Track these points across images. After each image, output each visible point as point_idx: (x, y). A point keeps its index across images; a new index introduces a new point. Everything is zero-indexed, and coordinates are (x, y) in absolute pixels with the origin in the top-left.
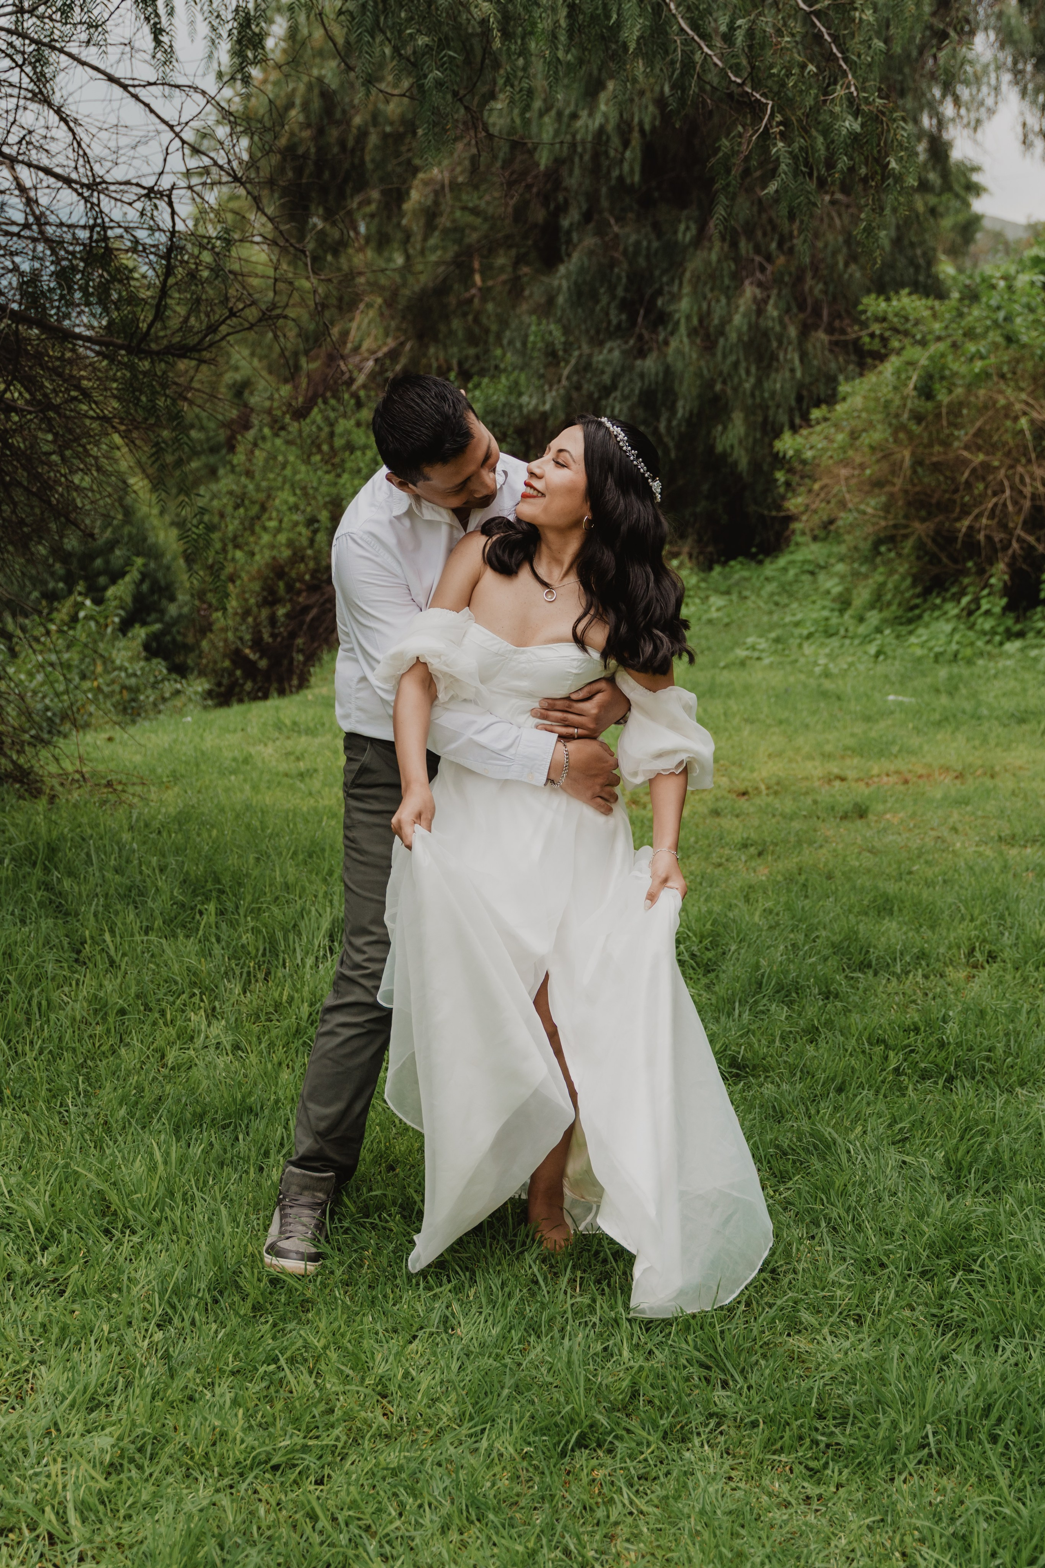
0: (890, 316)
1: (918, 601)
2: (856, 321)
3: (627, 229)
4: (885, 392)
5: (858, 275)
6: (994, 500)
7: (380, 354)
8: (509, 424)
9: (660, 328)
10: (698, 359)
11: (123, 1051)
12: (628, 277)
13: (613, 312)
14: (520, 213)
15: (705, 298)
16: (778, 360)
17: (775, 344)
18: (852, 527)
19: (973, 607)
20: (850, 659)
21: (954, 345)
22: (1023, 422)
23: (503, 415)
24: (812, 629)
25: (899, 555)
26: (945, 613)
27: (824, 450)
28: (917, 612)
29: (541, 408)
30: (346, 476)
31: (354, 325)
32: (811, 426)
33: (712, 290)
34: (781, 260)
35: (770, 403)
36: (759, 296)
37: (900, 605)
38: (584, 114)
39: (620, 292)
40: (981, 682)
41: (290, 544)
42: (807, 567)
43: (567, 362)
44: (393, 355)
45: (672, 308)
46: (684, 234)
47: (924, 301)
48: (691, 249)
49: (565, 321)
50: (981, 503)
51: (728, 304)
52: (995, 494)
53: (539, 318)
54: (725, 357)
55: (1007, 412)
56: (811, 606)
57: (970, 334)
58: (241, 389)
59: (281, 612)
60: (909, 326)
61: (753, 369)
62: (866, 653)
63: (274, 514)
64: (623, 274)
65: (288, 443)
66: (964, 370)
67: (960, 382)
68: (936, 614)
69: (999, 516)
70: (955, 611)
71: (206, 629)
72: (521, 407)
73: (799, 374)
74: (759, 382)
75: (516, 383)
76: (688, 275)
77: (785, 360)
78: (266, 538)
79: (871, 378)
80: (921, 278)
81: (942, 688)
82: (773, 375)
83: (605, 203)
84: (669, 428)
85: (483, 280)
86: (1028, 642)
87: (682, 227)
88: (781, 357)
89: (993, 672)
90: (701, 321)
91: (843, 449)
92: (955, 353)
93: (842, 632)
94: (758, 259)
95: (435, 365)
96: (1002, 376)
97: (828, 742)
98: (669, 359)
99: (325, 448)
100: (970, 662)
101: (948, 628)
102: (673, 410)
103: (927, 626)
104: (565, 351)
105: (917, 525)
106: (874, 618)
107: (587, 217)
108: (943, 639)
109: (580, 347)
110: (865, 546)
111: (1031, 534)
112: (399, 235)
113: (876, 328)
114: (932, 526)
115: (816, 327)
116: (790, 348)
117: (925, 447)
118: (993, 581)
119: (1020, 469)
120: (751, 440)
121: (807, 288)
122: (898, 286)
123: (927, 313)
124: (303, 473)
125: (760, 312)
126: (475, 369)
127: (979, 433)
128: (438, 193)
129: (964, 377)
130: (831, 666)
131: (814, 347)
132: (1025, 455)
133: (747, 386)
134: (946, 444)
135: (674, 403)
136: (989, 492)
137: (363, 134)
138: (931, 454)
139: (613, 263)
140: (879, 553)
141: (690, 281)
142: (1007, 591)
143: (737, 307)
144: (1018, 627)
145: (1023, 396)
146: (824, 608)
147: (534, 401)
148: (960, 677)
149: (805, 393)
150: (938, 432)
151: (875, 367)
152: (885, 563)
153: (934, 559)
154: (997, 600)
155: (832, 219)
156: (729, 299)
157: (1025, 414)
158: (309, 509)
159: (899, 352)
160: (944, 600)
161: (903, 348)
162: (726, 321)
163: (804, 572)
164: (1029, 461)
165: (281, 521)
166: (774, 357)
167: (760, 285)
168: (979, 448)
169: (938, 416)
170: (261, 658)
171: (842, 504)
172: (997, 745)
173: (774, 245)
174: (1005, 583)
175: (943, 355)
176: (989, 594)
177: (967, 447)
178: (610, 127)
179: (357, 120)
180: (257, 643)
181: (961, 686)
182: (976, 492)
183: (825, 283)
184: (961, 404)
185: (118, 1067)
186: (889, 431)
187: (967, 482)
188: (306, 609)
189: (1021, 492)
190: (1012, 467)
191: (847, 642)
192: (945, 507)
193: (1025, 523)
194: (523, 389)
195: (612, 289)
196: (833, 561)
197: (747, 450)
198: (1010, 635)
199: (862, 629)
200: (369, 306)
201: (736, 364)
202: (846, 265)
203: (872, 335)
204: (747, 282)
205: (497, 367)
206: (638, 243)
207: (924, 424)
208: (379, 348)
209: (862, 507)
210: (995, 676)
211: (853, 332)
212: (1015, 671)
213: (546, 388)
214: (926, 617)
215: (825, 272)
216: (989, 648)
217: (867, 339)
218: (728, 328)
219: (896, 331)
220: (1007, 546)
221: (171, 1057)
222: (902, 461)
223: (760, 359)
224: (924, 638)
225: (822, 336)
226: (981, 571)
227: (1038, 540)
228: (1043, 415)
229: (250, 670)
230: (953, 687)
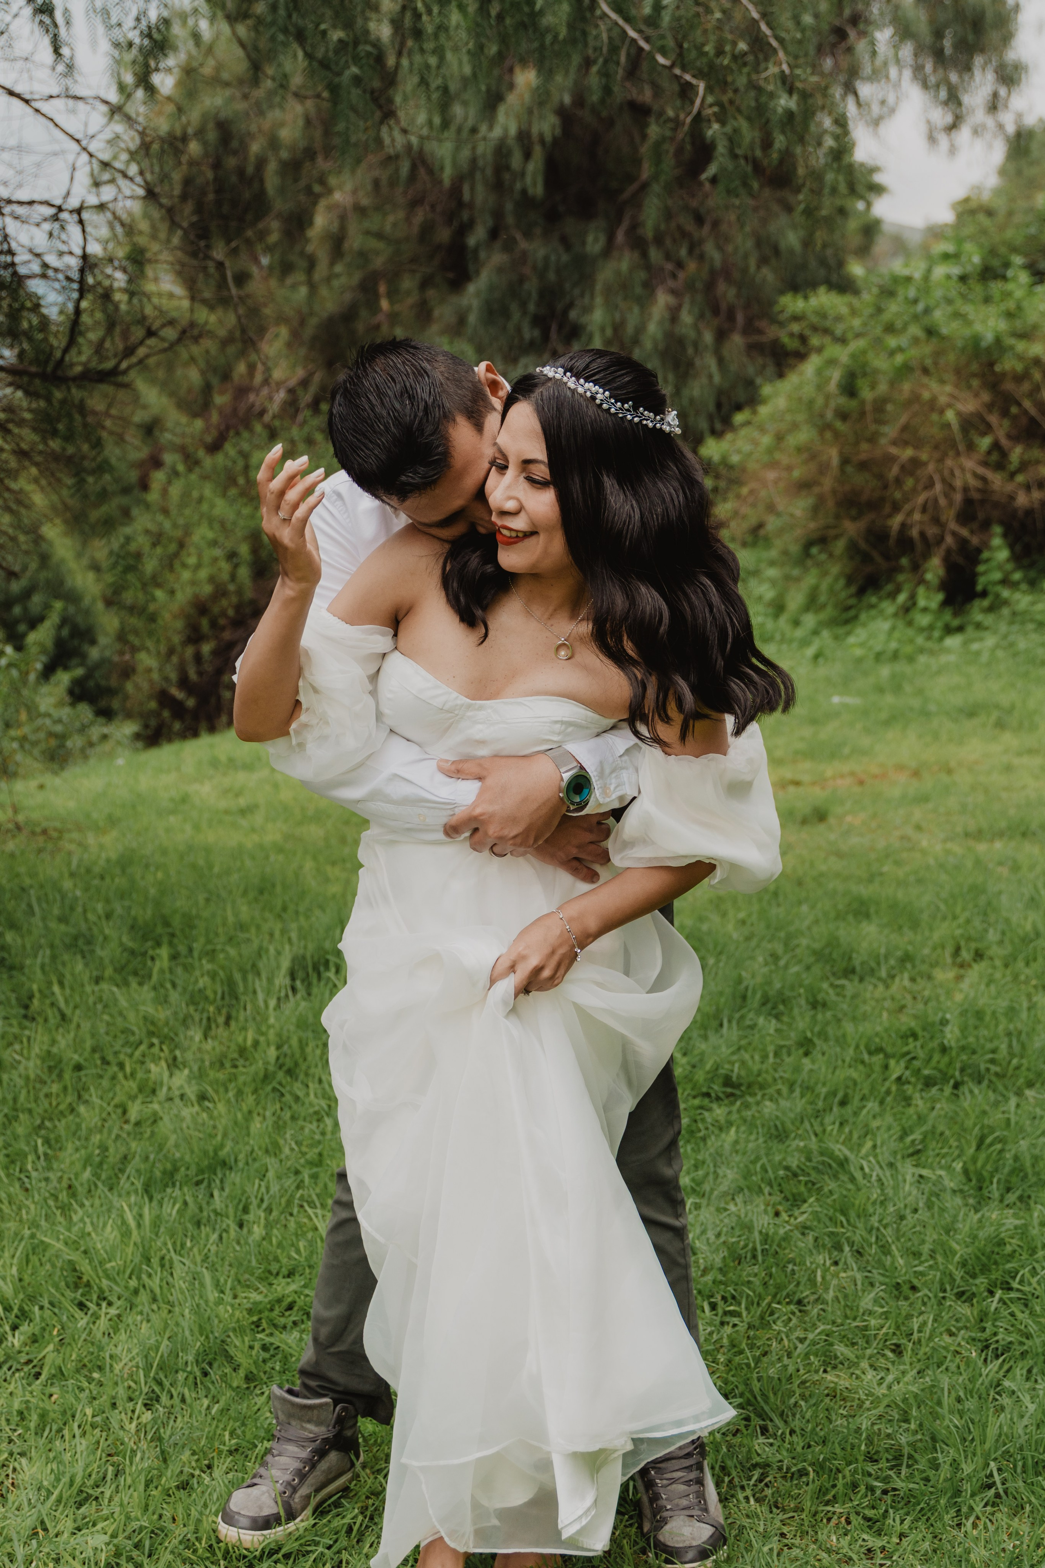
0: (809, 315)
1: (853, 601)
2: (774, 321)
3: (535, 245)
4: (809, 391)
5: (770, 277)
6: (925, 495)
7: (290, 385)
9: (574, 341)
11: (82, 1109)
12: (538, 292)
13: (525, 328)
14: (425, 232)
15: (617, 307)
16: (694, 367)
17: (690, 351)
18: (781, 531)
19: (910, 603)
21: (875, 341)
22: (950, 415)
25: (831, 555)
26: (882, 612)
27: (750, 454)
28: (852, 613)
31: (261, 357)
32: (734, 431)
33: (624, 299)
34: (692, 266)
36: (672, 303)
37: (835, 606)
38: (484, 127)
39: (532, 307)
40: (925, 678)
41: (212, 579)
44: (304, 383)
45: (585, 320)
46: (593, 245)
47: (841, 298)
48: (601, 260)
49: (476, 338)
50: (912, 499)
51: (642, 313)
52: (925, 489)
53: (450, 337)
55: (932, 405)
57: (890, 329)
58: (150, 429)
59: (206, 648)
60: (827, 323)
61: (671, 377)
62: (804, 656)
63: (193, 551)
64: (534, 290)
65: (205, 478)
66: (885, 364)
67: (882, 378)
68: (873, 613)
69: (931, 509)
70: (892, 609)
71: (127, 672)
74: (678, 390)
76: (599, 287)
77: (702, 366)
78: (186, 575)
79: (793, 379)
80: (835, 276)
81: (886, 687)
82: (691, 382)
83: (510, 220)
85: (390, 305)
86: (969, 636)
87: (590, 239)
88: (698, 363)
89: (935, 668)
90: (615, 331)
91: (770, 451)
92: (875, 349)
93: (778, 636)
94: (669, 266)
96: (925, 369)
97: (778, 747)
99: (241, 481)
100: (911, 659)
101: (886, 626)
103: (864, 625)
105: (847, 524)
106: (810, 620)
107: (494, 234)
108: (882, 637)
110: (795, 549)
111: (964, 527)
112: (303, 264)
113: (795, 328)
114: (863, 525)
115: (732, 331)
116: (706, 354)
117: (852, 445)
118: (928, 576)
119: (949, 462)
121: (719, 293)
122: (813, 285)
123: (845, 310)
124: (221, 508)
125: (672, 319)
127: (905, 428)
128: (343, 217)
129: (885, 372)
131: (731, 351)
132: (953, 447)
134: (872, 439)
136: (919, 487)
137: (261, 163)
138: (859, 452)
139: (522, 280)
140: (811, 556)
141: (602, 292)
142: (943, 585)
143: (651, 316)
144: (956, 623)
145: (947, 388)
146: (757, 613)
148: (903, 674)
149: (724, 399)
150: (864, 429)
151: (795, 367)
152: (818, 565)
153: (866, 558)
154: (934, 596)
156: (642, 308)
157: (949, 406)
158: (228, 543)
159: (820, 350)
160: (881, 599)
161: (823, 347)
162: (641, 329)
164: (958, 453)
165: (200, 557)
166: (690, 364)
167: (673, 292)
168: (906, 443)
169: (863, 414)
170: (187, 697)
171: (771, 508)
172: (949, 741)
173: (684, 252)
174: (941, 578)
175: (864, 352)
176: (925, 590)
177: (894, 443)
178: (511, 142)
179: (255, 148)
180: (184, 682)
181: (905, 683)
182: (906, 488)
183: (738, 288)
184: (885, 400)
185: (78, 1126)
186: (814, 431)
187: (896, 478)
188: (230, 645)
189: (951, 485)
190: (941, 460)
191: (784, 647)
192: (874, 505)
193: (957, 515)
195: (523, 305)
196: (763, 565)
198: (949, 630)
199: (799, 633)
200: (276, 336)
202: (759, 267)
203: (792, 335)
204: (659, 290)
206: (546, 258)
207: (848, 422)
208: (290, 378)
209: (791, 510)
210: (938, 672)
211: (772, 332)
212: (957, 666)
214: (863, 616)
215: (737, 276)
216: (929, 645)
217: (786, 339)
218: (642, 337)
219: (815, 329)
220: (941, 539)
221: (134, 1112)
222: (830, 461)
223: (677, 366)
224: (862, 638)
225: (737, 340)
226: (916, 567)
227: (972, 532)
228: (970, 406)
229: (178, 709)
230: (897, 685)
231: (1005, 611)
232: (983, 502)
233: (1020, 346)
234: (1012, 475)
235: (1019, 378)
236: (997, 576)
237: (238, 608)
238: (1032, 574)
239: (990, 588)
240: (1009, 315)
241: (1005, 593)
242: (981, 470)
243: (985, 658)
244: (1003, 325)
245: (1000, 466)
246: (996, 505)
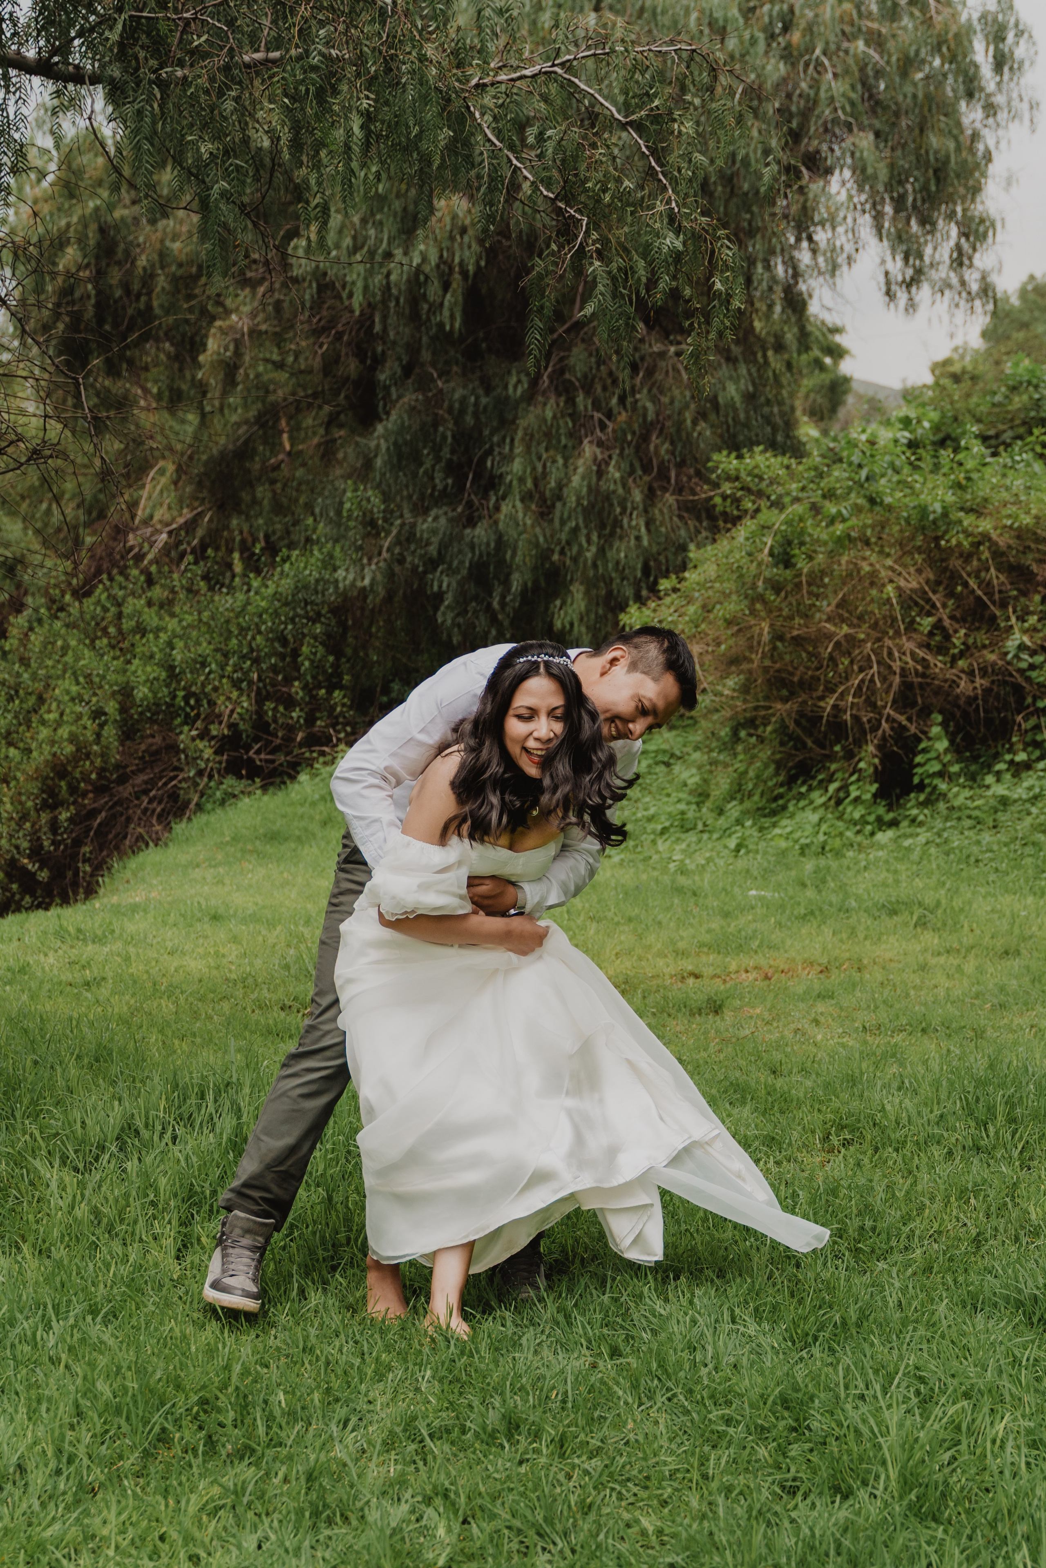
0: (743, 475)
1: (781, 790)
2: (708, 481)
3: (452, 384)
4: (739, 559)
5: (708, 433)
6: (861, 676)
7: (174, 526)
8: (323, 602)
9: (492, 493)
10: (533, 526)
12: (453, 436)
13: (438, 476)
14: (330, 364)
15: (539, 458)
16: (622, 527)
17: (618, 510)
18: (708, 711)
19: (841, 795)
20: (708, 855)
21: (815, 509)
22: (890, 590)
23: (316, 592)
24: (667, 824)
25: (761, 740)
26: (811, 802)
28: (781, 802)
29: (359, 584)
30: (136, 662)
31: (145, 494)
32: (660, 599)
33: (547, 450)
34: (623, 417)
35: (614, 575)
36: (600, 457)
37: (762, 794)
38: (398, 252)
39: (446, 453)
40: (850, 874)
41: (73, 738)
42: (660, 758)
43: (388, 533)
44: (190, 526)
45: (503, 469)
46: (515, 387)
47: (779, 459)
48: (523, 405)
49: (384, 486)
50: (847, 679)
51: (565, 465)
52: (861, 670)
53: (355, 483)
54: (563, 523)
55: (873, 580)
56: (666, 799)
57: (830, 495)
58: (12, 566)
59: (64, 816)
60: (763, 485)
61: (595, 537)
62: (726, 847)
63: (54, 706)
64: (449, 434)
65: (69, 625)
66: (824, 536)
67: (822, 549)
68: (802, 803)
69: (867, 693)
70: (824, 799)
72: (336, 581)
73: (645, 543)
74: (601, 552)
75: (331, 556)
76: (520, 433)
77: (630, 526)
78: (44, 733)
79: (724, 544)
80: (780, 438)
81: (809, 883)
82: (617, 544)
83: (426, 355)
84: (503, 604)
85: (292, 446)
86: (902, 831)
87: (514, 379)
88: (625, 521)
89: (863, 863)
90: (536, 485)
92: (814, 517)
93: (700, 826)
94: (597, 415)
95: (238, 538)
96: (867, 543)
97: (682, 938)
98: (501, 526)
99: (112, 630)
100: (838, 854)
101: (815, 818)
102: (506, 583)
103: (792, 816)
104: (385, 520)
105: (779, 706)
106: (734, 810)
107: (408, 370)
108: (809, 830)
109: (402, 516)
110: (725, 732)
111: (901, 714)
112: (193, 391)
113: (727, 488)
114: (796, 707)
115: (665, 490)
116: (635, 513)
117: (785, 619)
118: (862, 765)
119: (888, 642)
120: (593, 616)
121: (652, 447)
122: (751, 444)
123: (782, 472)
124: (87, 658)
125: (600, 473)
126: (286, 542)
127: (843, 603)
128: (238, 343)
129: (825, 544)
130: (687, 861)
131: (661, 511)
132: (892, 626)
133: (589, 555)
134: (807, 616)
135: (508, 575)
136: (856, 668)
137: (149, 277)
138: (792, 628)
139: (437, 422)
140: (739, 739)
141: (523, 439)
142: (878, 776)
143: (575, 469)
144: (891, 815)
145: (889, 562)
146: (679, 801)
147: (351, 577)
148: (828, 869)
149: (652, 563)
150: (799, 604)
151: (728, 530)
152: (746, 750)
153: (799, 744)
154: (868, 787)
155: (678, 371)
156: (566, 459)
157: (891, 581)
158: (94, 699)
159: (753, 515)
160: (810, 789)
161: (758, 510)
162: (563, 484)
163: (657, 763)
164: (898, 633)
165: (62, 714)
166: (617, 523)
167: (600, 444)
168: (843, 620)
169: (798, 586)
170: (41, 869)
172: (866, 938)
173: (614, 401)
174: (876, 767)
175: (801, 519)
176: (858, 780)
177: (829, 620)
178: (428, 267)
179: (142, 262)
180: (36, 852)
181: (829, 878)
182: (841, 668)
183: (672, 443)
184: (823, 573)
186: (746, 602)
187: (831, 658)
188: (93, 814)
189: (890, 667)
190: (879, 640)
191: (705, 836)
192: (807, 685)
193: (894, 701)
194: (338, 563)
195: (437, 450)
196: (689, 749)
197: (588, 628)
198: (881, 824)
199: (722, 822)
200: (162, 472)
201: (575, 530)
202: (695, 423)
203: (725, 498)
204: (586, 441)
205: (308, 540)
206: (463, 400)
207: (783, 594)
208: (173, 520)
209: (719, 688)
210: (865, 868)
211: (704, 492)
212: (887, 862)
213: (365, 561)
214: (791, 807)
215: (672, 430)
216: (859, 838)
217: (718, 500)
218: (565, 491)
219: (748, 490)
220: (875, 728)
222: (761, 635)
223: (602, 526)
224: (789, 829)
225: (669, 499)
226: (849, 755)
227: (909, 719)
228: (912, 583)
229: (28, 882)
230: (820, 880)
231: (942, 806)
232: (921, 686)
233: (968, 521)
234: (954, 660)
235: (967, 557)
236: (935, 767)
237: (101, 771)
238: (973, 768)
239: (927, 781)
240: (958, 486)
241: (943, 786)
242: (921, 653)
243: (915, 856)
244: (950, 498)
245: (941, 650)
246: (938, 692)
